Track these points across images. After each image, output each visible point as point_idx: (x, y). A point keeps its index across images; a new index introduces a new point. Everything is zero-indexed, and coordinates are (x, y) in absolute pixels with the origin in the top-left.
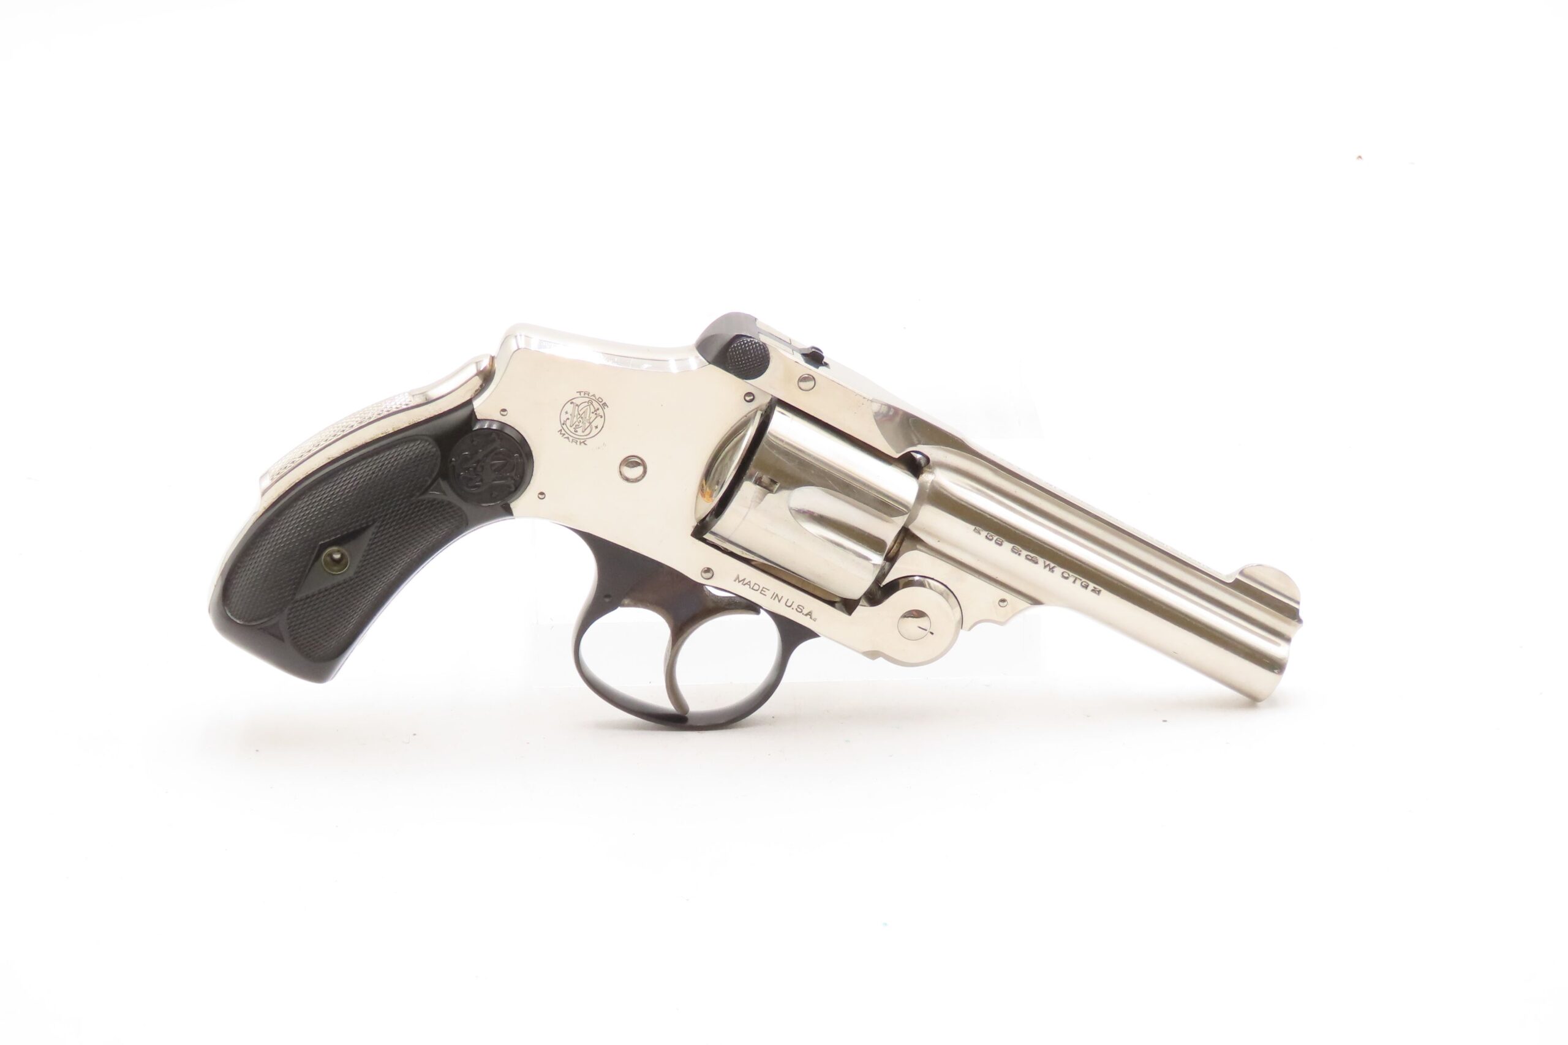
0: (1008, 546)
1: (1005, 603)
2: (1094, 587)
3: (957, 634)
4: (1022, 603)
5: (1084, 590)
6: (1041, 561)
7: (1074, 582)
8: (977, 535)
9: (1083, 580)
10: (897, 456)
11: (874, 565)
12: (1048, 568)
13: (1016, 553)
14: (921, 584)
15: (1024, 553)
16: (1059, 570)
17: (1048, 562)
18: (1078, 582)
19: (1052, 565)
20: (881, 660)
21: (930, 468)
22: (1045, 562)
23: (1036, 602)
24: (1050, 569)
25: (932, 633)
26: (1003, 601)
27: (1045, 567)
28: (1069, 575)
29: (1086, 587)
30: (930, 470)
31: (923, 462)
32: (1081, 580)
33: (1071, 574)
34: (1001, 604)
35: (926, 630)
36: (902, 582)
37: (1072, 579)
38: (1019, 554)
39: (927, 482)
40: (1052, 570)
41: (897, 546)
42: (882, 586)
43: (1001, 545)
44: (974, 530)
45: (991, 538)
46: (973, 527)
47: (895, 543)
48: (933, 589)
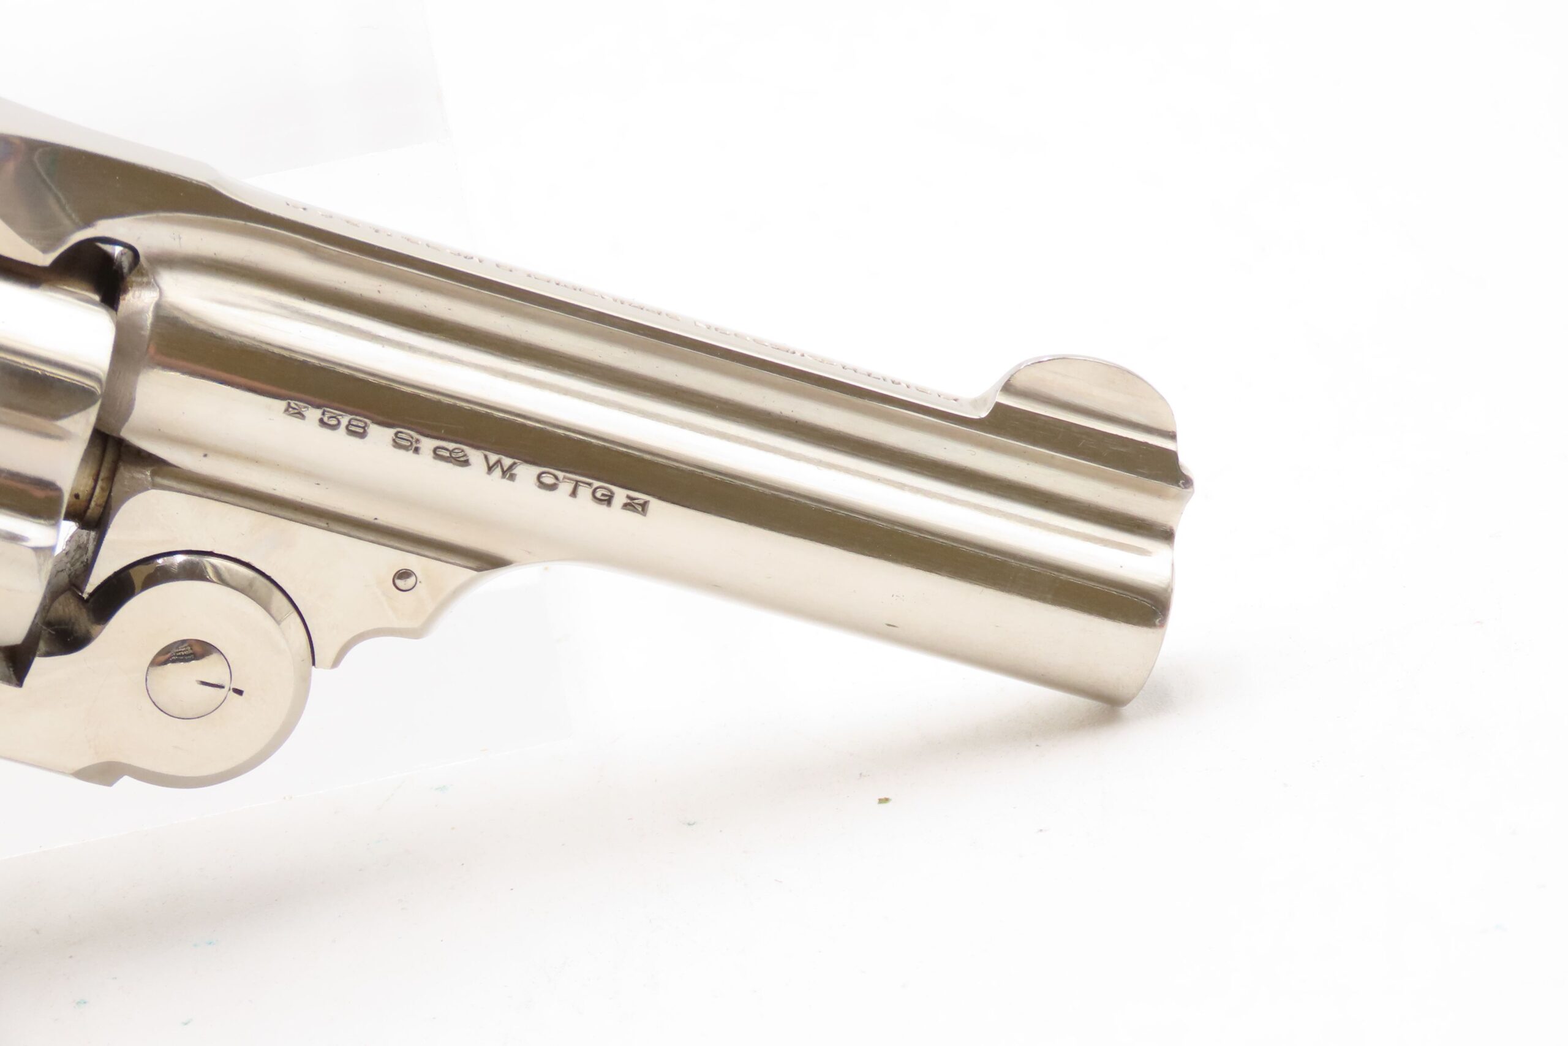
0: (380, 436)
1: (411, 581)
2: (628, 497)
3: (304, 682)
4: (456, 573)
5: (603, 508)
6: (476, 456)
7: (574, 494)
8: (296, 421)
9: (596, 484)
10: (45, 259)
11: (37, 550)
12: (498, 472)
13: (406, 448)
14: (192, 572)
15: (428, 444)
16: (527, 473)
17: (493, 458)
18: (585, 492)
19: (507, 462)
20: (126, 782)
21: (142, 274)
22: (486, 457)
23: (488, 562)
24: (504, 472)
25: (239, 692)
26: (404, 574)
27: (490, 469)
28: (556, 478)
29: (608, 500)
30: (145, 280)
31: (126, 263)
32: (590, 484)
33: (560, 475)
34: (400, 583)
35: (221, 687)
36: (138, 575)
37: (566, 487)
38: (416, 450)
39: (141, 312)
40: (508, 474)
41: (102, 489)
42: (85, 596)
43: (362, 435)
44: (286, 410)
45: (333, 422)
46: (282, 405)
47: (96, 481)
48: (222, 581)
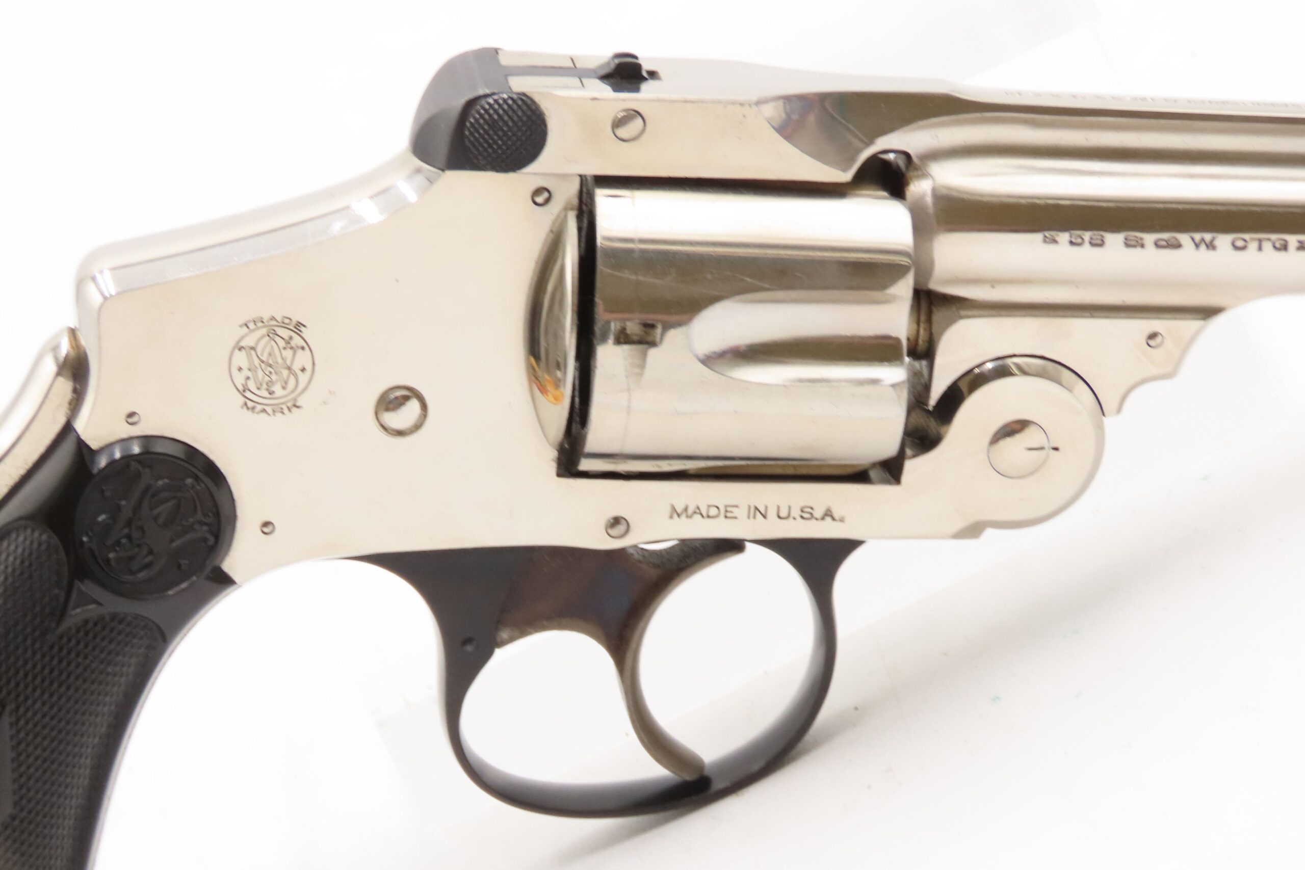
0: (1115, 240)
1: (1159, 339)
2: (1300, 242)
3: (1100, 429)
4: (1189, 325)
5: (1282, 254)
6: (1184, 238)
7: (1260, 248)
8: (1052, 247)
9: (1274, 237)
10: (847, 177)
12: (1203, 247)
13: (1134, 246)
14: (1002, 372)
15: (1149, 238)
16: (1224, 241)
17: (1198, 236)
18: (1267, 246)
19: (1208, 237)
20: (989, 532)
21: (917, 169)
22: (1193, 239)
23: (1208, 312)
24: (1207, 246)
25: (1056, 449)
26: (1153, 336)
27: (1197, 246)
28: (1245, 241)
29: (1285, 247)
30: (920, 173)
31: (900, 164)
32: (1269, 240)
33: (1247, 236)
34: (1152, 343)
35: (1043, 448)
36: (963, 386)
37: (1253, 246)
38: (1142, 246)
39: (923, 197)
40: (1211, 246)
41: (925, 329)
42: (932, 408)
43: (1101, 244)
44: (1045, 240)
45: (1079, 240)
46: (1040, 237)
47: (919, 325)
48: (1024, 372)
